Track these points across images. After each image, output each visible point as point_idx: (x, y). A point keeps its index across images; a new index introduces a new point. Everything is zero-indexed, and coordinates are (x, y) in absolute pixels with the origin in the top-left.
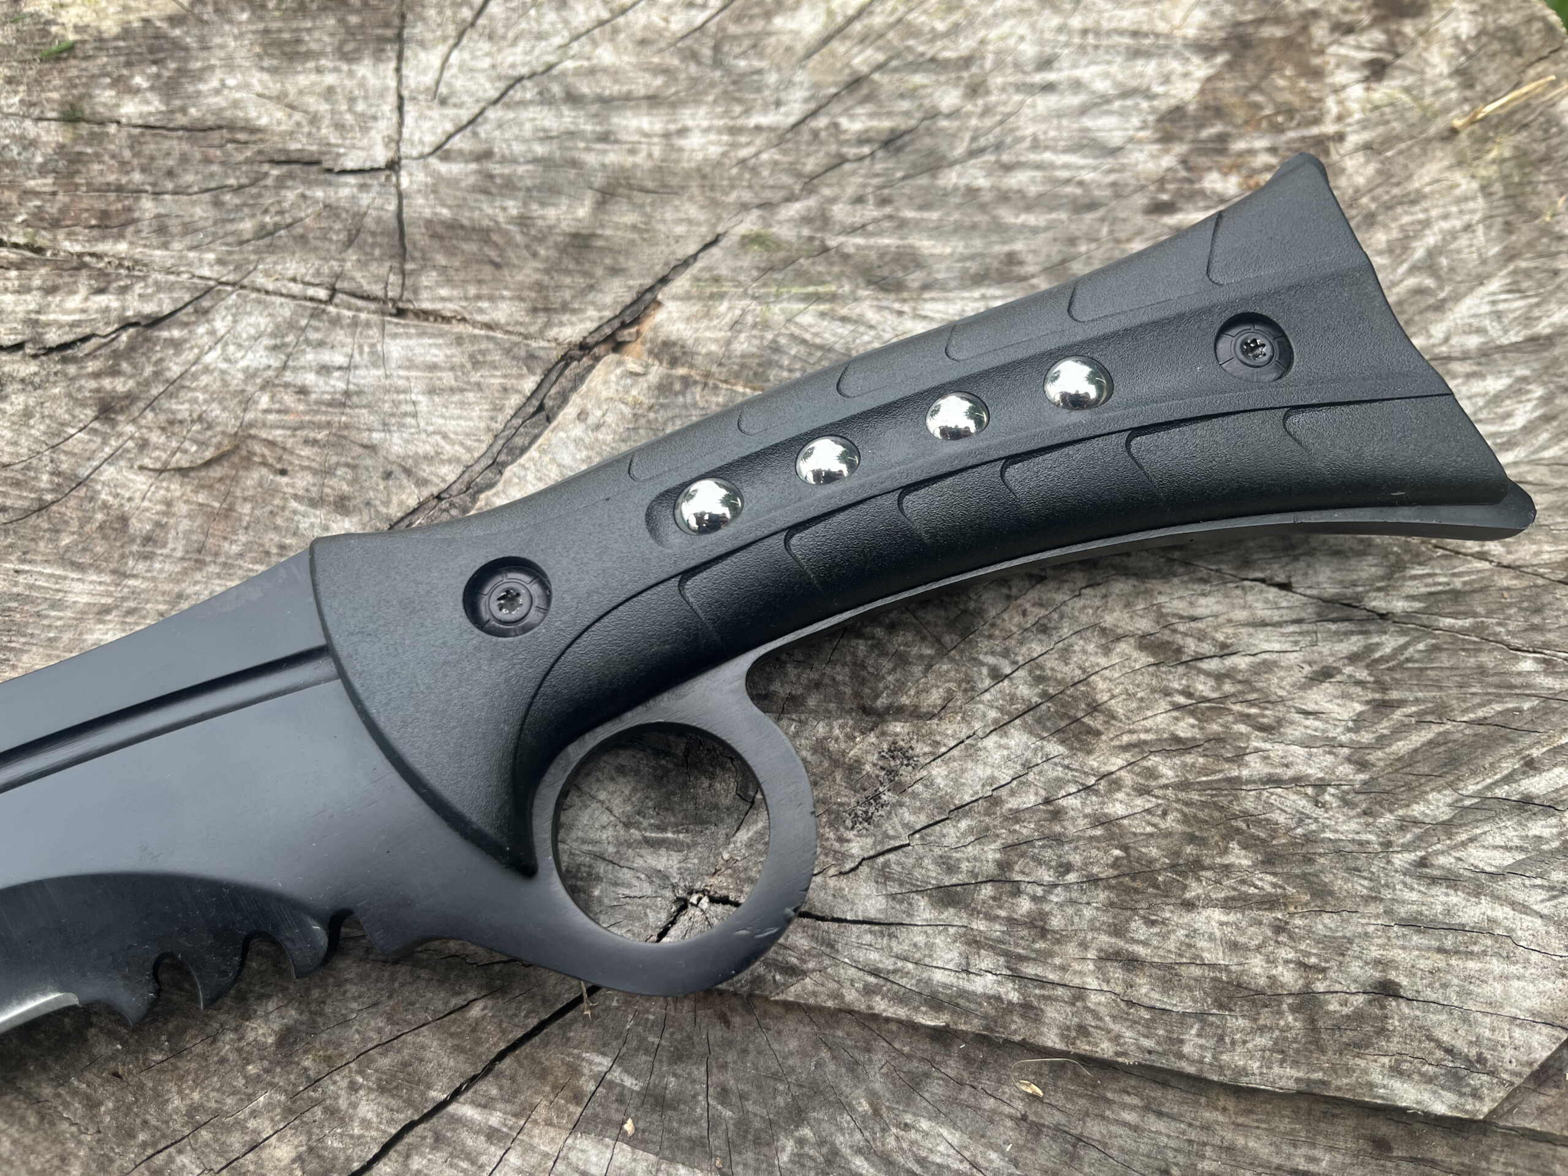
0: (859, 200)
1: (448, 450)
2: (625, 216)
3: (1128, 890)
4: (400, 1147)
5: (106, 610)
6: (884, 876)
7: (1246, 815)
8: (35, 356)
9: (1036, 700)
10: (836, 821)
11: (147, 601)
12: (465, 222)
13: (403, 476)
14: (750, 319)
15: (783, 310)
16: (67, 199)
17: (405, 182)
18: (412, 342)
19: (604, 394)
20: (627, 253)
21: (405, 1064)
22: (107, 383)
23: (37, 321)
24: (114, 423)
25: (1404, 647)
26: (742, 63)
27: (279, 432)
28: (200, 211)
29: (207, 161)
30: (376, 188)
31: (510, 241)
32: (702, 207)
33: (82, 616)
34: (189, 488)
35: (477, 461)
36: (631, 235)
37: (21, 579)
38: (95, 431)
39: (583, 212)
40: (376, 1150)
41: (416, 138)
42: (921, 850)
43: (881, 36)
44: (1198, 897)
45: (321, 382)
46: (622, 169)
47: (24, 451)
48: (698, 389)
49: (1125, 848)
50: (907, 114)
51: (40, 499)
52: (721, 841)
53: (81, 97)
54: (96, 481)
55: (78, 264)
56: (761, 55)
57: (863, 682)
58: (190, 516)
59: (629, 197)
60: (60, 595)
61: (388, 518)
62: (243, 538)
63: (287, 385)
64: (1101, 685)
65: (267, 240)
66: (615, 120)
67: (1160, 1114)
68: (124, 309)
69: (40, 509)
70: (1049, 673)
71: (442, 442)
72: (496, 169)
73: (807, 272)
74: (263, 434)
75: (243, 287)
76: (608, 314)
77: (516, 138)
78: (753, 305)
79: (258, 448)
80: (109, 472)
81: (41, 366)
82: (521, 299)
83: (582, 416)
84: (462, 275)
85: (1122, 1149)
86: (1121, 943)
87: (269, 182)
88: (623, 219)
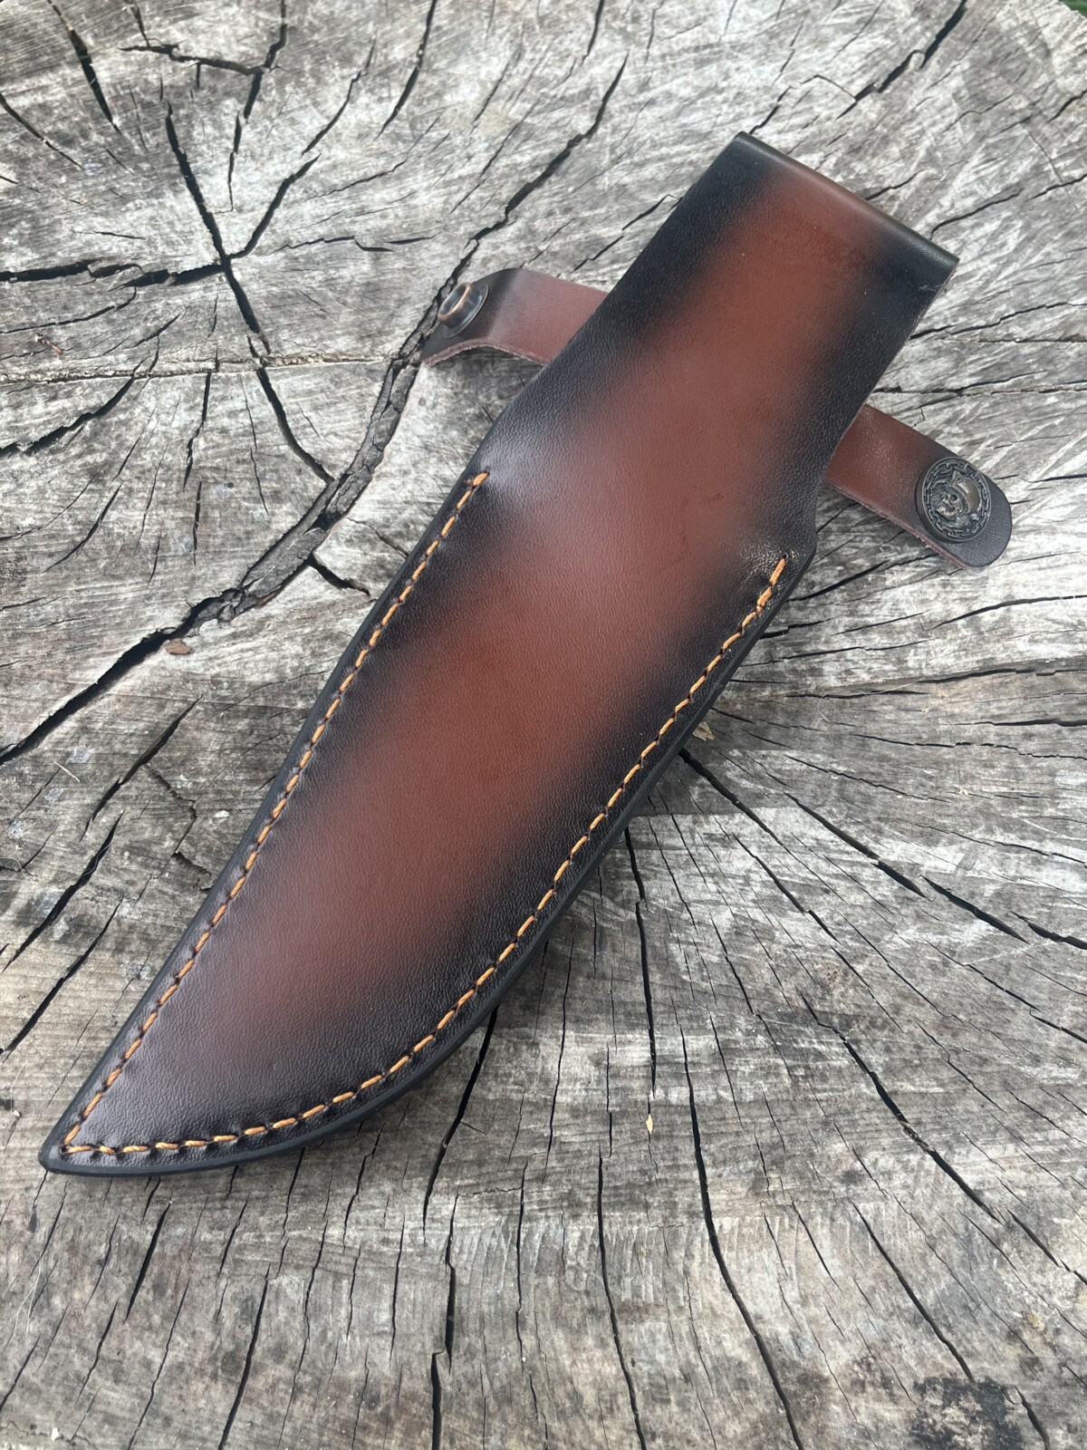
0: (550, 214)
1: (341, 443)
2: (395, 263)
8: (29, 454)
12: (290, 292)
17: (237, 276)
18: (290, 380)
19: (431, 385)
20: (406, 288)
22: (89, 459)
23: (18, 427)
24: (103, 482)
25: (976, 409)
26: (434, 135)
27: (218, 460)
28: (100, 329)
29: (89, 294)
30: (215, 288)
31: (325, 298)
32: (444, 244)
34: (170, 510)
35: (363, 445)
36: (404, 275)
38: (92, 491)
39: (366, 268)
41: (232, 239)
43: (523, 91)
44: (893, 583)
45: (233, 422)
46: (381, 230)
47: (49, 515)
50: (557, 141)
51: (73, 542)
54: (108, 523)
56: (445, 126)
58: (177, 528)
59: (393, 250)
62: (220, 533)
63: (212, 430)
65: (155, 340)
66: (364, 198)
67: (907, 710)
68: (76, 407)
69: (76, 549)
71: (336, 439)
72: (297, 252)
75: (153, 376)
76: (410, 329)
77: (302, 227)
79: (208, 474)
80: (114, 515)
81: (38, 459)
82: (350, 334)
83: (422, 402)
84: (304, 327)
85: (891, 734)
86: (857, 619)
87: (140, 300)
88: (397, 266)
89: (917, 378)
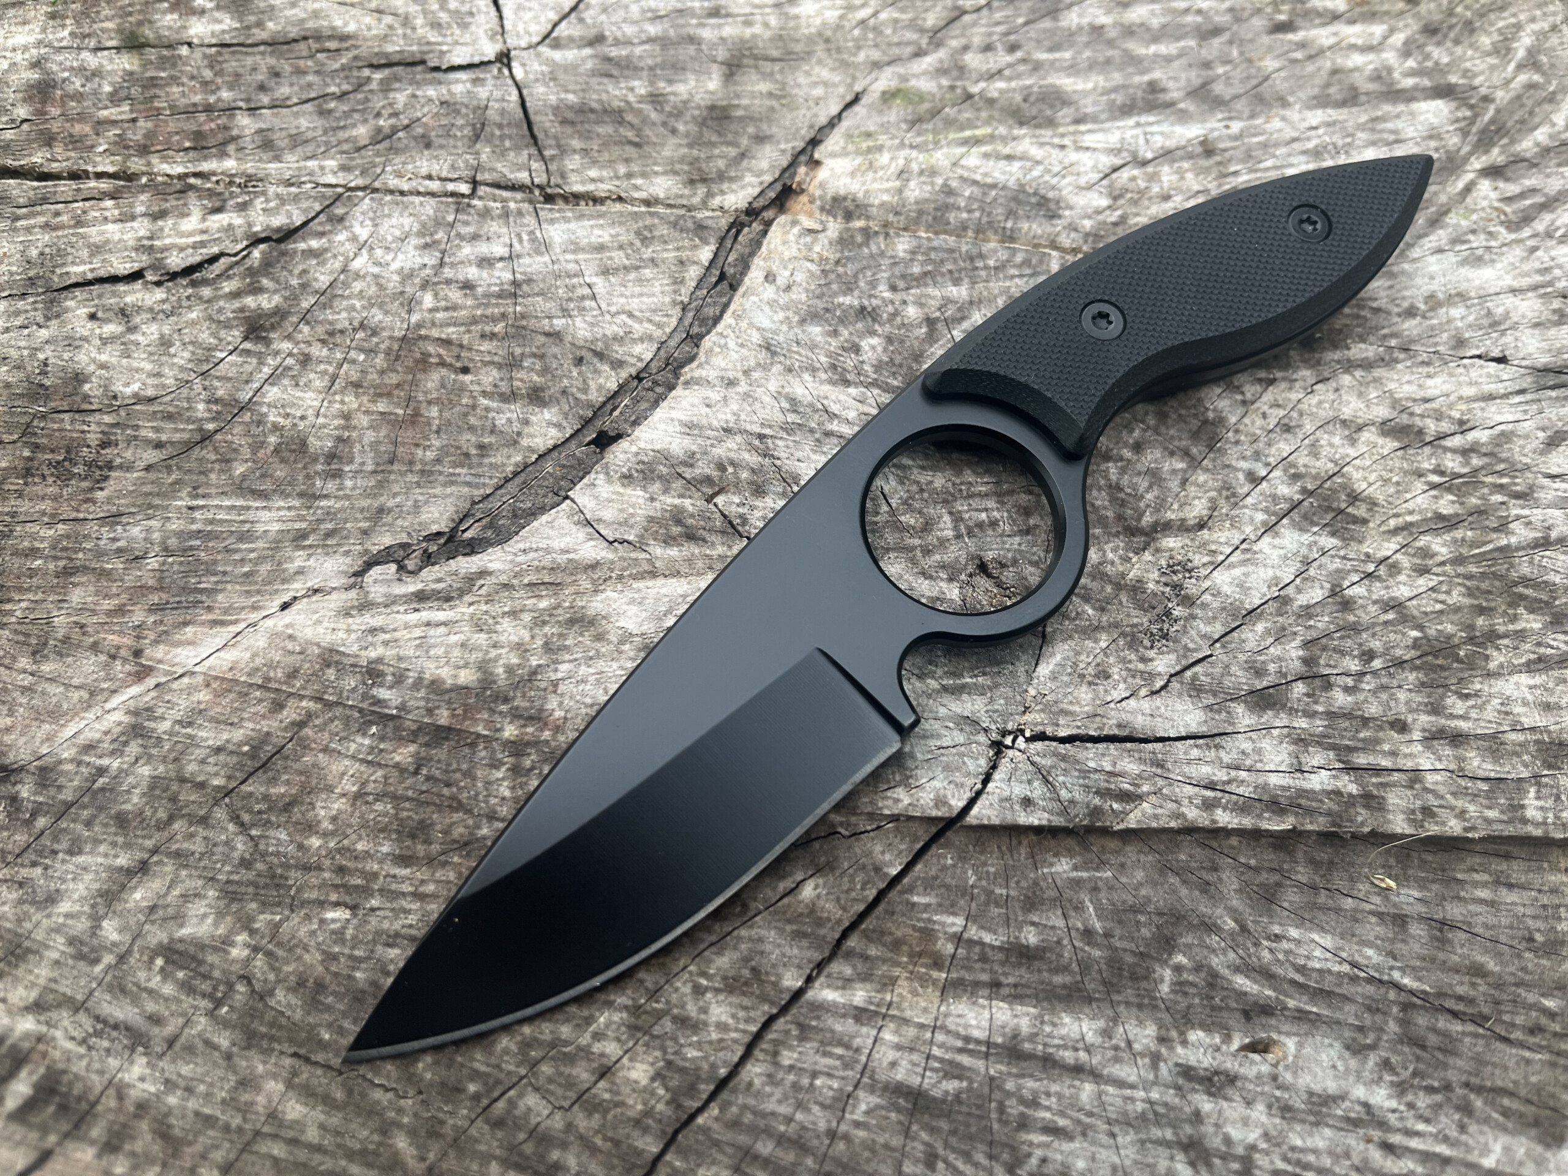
0: (988, 48)
1: (638, 328)
2: (757, 85)
3: (1434, 668)
4: (764, 1046)
5: (303, 535)
6: (1196, 690)
7: (1525, 581)
8: (158, 284)
9: (1297, 497)
10: (1133, 642)
11: (346, 521)
12: (594, 105)
13: (595, 360)
14: (915, 167)
15: (947, 157)
16: (150, 125)
17: (519, 72)
18: (572, 225)
19: (787, 255)
20: (770, 121)
21: (746, 960)
22: (250, 301)
23: (151, 247)
24: (267, 341)
27: (451, 329)
28: (306, 122)
29: (300, 72)
30: (490, 82)
31: (645, 120)
32: (833, 70)
33: (276, 544)
34: (365, 399)
35: (671, 336)
36: (768, 103)
37: (197, 515)
38: (247, 352)
39: (714, 83)
40: (739, 1054)
41: (521, 28)
42: (1224, 658)
44: (1501, 666)
45: (485, 274)
46: (743, 41)
47: (170, 381)
48: (881, 238)
49: (1420, 627)
51: (201, 430)
52: (1023, 678)
53: (140, 23)
54: (261, 404)
55: (182, 187)
57: (1123, 503)
58: (371, 427)
59: (756, 67)
60: (247, 526)
61: (590, 405)
62: (436, 443)
63: (448, 282)
64: (1356, 475)
65: (386, 144)
67: (1510, 886)
68: (250, 225)
69: (203, 440)
70: (1303, 470)
71: (629, 322)
72: (614, 52)
73: (955, 120)
74: (435, 333)
75: (375, 190)
76: (768, 178)
77: (625, 21)
78: (914, 154)
79: (431, 349)
80: (273, 393)
81: (169, 290)
82: (676, 173)
83: (770, 277)
84: (606, 156)
85: (1486, 926)
86: (1443, 721)
87: (374, 86)
88: (756, 88)
89: (1531, 349)
